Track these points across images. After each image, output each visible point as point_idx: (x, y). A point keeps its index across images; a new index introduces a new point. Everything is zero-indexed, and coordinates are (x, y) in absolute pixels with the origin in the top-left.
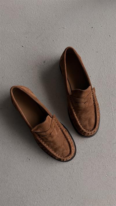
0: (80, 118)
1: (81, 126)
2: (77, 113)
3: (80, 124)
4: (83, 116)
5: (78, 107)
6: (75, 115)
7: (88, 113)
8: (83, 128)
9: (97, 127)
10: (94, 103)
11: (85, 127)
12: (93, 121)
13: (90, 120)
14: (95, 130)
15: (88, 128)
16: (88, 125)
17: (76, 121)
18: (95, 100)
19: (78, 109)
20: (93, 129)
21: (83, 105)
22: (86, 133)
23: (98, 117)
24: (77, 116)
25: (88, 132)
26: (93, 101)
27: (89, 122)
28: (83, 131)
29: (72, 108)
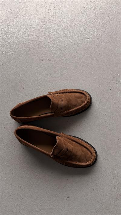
0: (75, 106)
1: (82, 105)
2: (71, 108)
3: (80, 106)
4: (73, 103)
5: (65, 107)
6: (72, 110)
7: (71, 99)
8: (84, 104)
9: (83, 92)
10: (62, 93)
11: (83, 102)
12: (78, 95)
13: (77, 98)
14: (85, 93)
15: (84, 99)
16: (81, 99)
17: (78, 109)
18: (59, 93)
19: (67, 107)
20: (85, 95)
21: (64, 103)
22: (88, 102)
23: (74, 91)
24: (73, 108)
25: (88, 99)
26: (60, 94)
27: (78, 98)
28: (86, 104)
29: (66, 112)
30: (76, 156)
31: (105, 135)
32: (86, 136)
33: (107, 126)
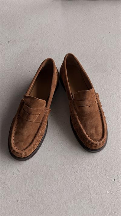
0: (85, 126)
1: (87, 136)
2: (81, 120)
3: (85, 133)
4: (88, 123)
5: (83, 112)
6: (80, 122)
7: (94, 119)
8: (89, 138)
10: (100, 109)
11: (91, 136)
13: (96, 128)
14: (103, 140)
15: (96, 137)
16: (95, 134)
17: (81, 130)
18: (99, 106)
19: (82, 115)
20: (101, 139)
21: (87, 109)
22: (93, 143)
23: (105, 125)
24: (81, 123)
25: (96, 143)
27: (96, 130)
28: (89, 141)
29: (76, 114)
30: (23, 127)
31: (49, 173)
32: (48, 146)
33: (62, 175)
